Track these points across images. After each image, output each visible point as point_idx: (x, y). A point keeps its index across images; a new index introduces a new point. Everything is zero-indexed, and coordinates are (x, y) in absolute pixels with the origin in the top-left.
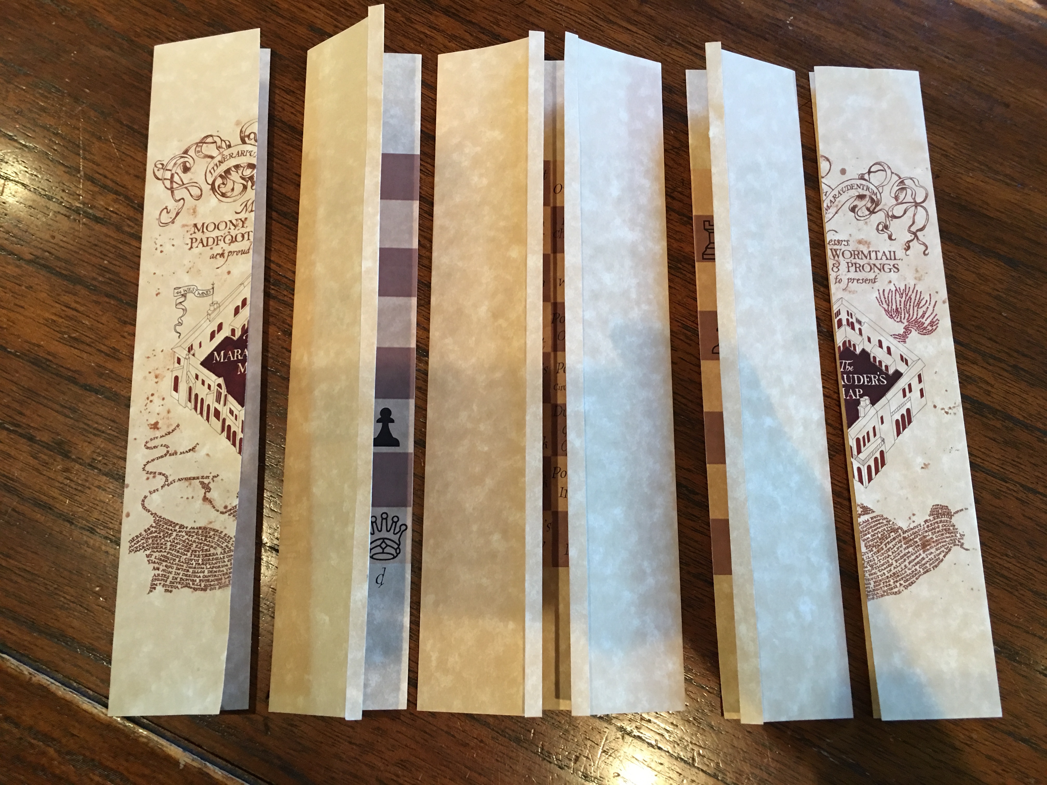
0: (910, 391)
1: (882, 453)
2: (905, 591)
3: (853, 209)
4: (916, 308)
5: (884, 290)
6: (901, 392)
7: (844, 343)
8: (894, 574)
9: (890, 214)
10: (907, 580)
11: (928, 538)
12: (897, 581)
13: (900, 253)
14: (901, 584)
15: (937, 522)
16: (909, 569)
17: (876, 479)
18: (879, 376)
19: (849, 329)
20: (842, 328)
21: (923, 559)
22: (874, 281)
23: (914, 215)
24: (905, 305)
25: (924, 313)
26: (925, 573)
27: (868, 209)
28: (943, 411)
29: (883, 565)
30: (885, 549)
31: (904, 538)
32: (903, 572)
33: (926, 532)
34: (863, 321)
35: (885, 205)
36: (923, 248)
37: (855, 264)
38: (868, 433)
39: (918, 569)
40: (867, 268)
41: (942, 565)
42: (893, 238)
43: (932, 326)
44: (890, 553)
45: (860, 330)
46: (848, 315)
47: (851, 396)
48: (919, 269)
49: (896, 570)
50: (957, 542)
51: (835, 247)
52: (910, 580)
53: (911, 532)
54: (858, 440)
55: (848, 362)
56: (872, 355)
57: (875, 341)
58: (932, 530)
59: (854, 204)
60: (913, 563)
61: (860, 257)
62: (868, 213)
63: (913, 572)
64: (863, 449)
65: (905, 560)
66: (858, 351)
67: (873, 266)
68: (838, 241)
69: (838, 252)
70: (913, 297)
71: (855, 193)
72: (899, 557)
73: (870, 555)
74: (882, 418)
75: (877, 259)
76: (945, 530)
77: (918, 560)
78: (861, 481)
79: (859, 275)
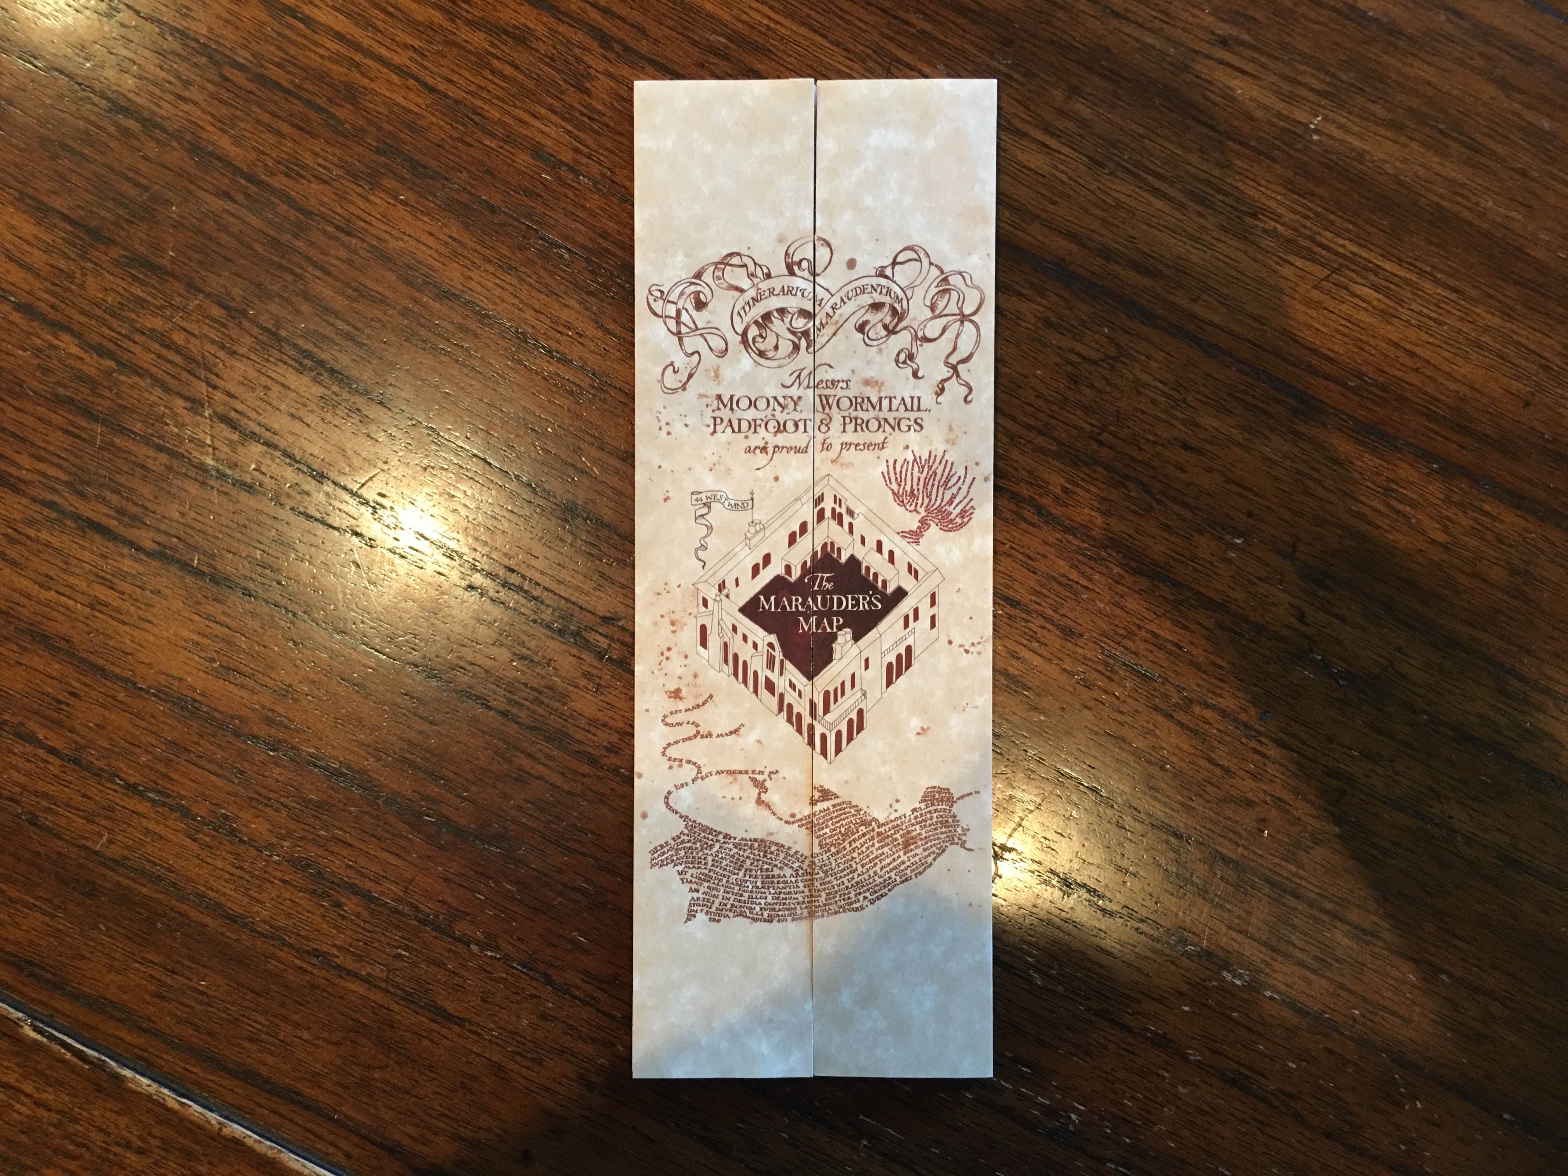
0: (916, 618)
1: (860, 713)
2: (871, 905)
3: (861, 328)
4: (941, 490)
5: (895, 462)
6: (902, 621)
8: (857, 883)
9: (920, 335)
10: (876, 892)
11: (914, 833)
12: (860, 892)
13: (928, 400)
14: (865, 898)
15: (930, 812)
17: (847, 750)
18: (871, 597)
19: (833, 524)
21: (903, 862)
22: (882, 446)
23: (957, 336)
24: (926, 485)
25: (953, 498)
26: (903, 882)
27: (886, 327)
28: (961, 651)
29: (842, 871)
30: (848, 849)
31: (879, 834)
32: (871, 878)
33: (913, 823)
34: (856, 511)
35: (915, 319)
36: (965, 391)
37: (856, 419)
38: (844, 682)
39: (893, 876)
40: (874, 425)
41: (929, 871)
42: (920, 373)
43: (962, 518)
44: (855, 855)
45: (850, 525)
46: (835, 502)
47: (824, 628)
48: (954, 426)
49: (861, 877)
50: (957, 841)
52: (880, 893)
53: (890, 825)
54: (827, 694)
55: (825, 577)
56: (864, 565)
57: (871, 543)
59: (864, 318)
60: (887, 869)
61: (865, 407)
62: (884, 333)
63: (885, 881)
64: (832, 707)
65: (875, 865)
66: (844, 558)
67: (882, 423)
68: (833, 382)
69: (830, 400)
70: (939, 472)
71: (867, 299)
72: (867, 862)
73: (825, 857)
74: (867, 660)
75: (890, 410)
76: (941, 822)
77: (894, 864)
78: (824, 753)
79: (862, 437)
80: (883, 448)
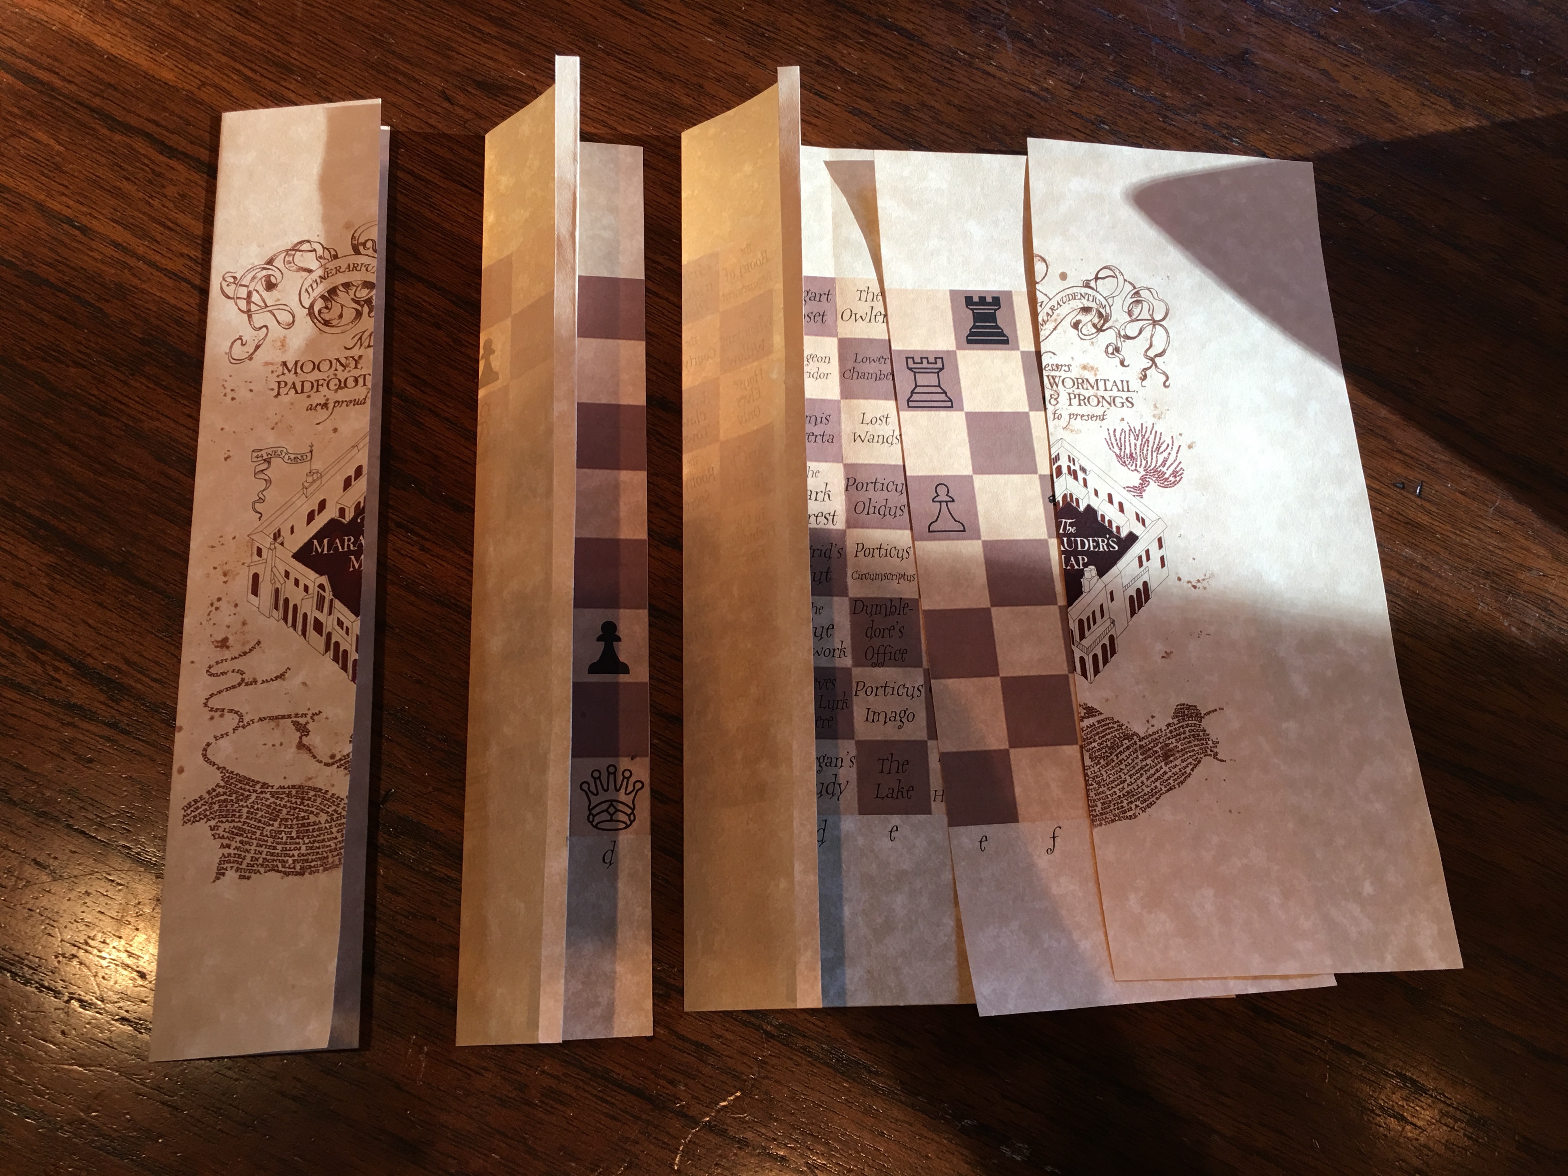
0: (1148, 559)
1: (1112, 638)
2: (1143, 814)
3: (1076, 325)
4: (1155, 454)
5: (1115, 430)
6: (1137, 561)
7: (1065, 496)
8: (1128, 792)
9: (1122, 333)
10: (1145, 801)
11: (1171, 746)
12: (1131, 802)
13: (1135, 384)
14: (1137, 806)
15: (1182, 726)
16: (1147, 786)
17: (1105, 671)
18: (1108, 539)
19: (1070, 479)
20: (1062, 478)
21: (1165, 773)
22: (1102, 418)
23: (1152, 336)
24: (1141, 450)
25: (1165, 460)
26: (1168, 791)
27: (1095, 326)
28: (1190, 585)
29: (1114, 781)
30: (1116, 761)
31: (1141, 747)
32: (1140, 790)
33: (1169, 738)
34: (1088, 469)
35: (1117, 321)
36: (1164, 378)
37: (1079, 395)
38: (1094, 613)
39: (1159, 787)
40: (1094, 401)
41: (1189, 780)
42: (1126, 363)
43: (1175, 477)
44: (1123, 766)
45: (1085, 480)
46: (1070, 461)
47: (1072, 566)
48: (1158, 405)
49: (1130, 787)
50: (1209, 752)
51: (1053, 373)
52: (1149, 800)
53: (1150, 739)
54: (1081, 622)
55: (1069, 521)
56: (1100, 513)
57: (1103, 495)
58: (1176, 736)
59: (1078, 318)
60: (1153, 779)
61: (1085, 387)
63: (1152, 790)
64: (1087, 633)
65: (1142, 775)
66: (1082, 508)
67: (1101, 399)
68: (1057, 366)
69: (1057, 380)
70: (1151, 440)
71: (1078, 304)
72: (1134, 771)
73: (1096, 769)
74: (1112, 593)
75: (1106, 390)
76: (1193, 735)
77: (1158, 774)
78: (1084, 674)
79: (1084, 410)
80: (1103, 419)
